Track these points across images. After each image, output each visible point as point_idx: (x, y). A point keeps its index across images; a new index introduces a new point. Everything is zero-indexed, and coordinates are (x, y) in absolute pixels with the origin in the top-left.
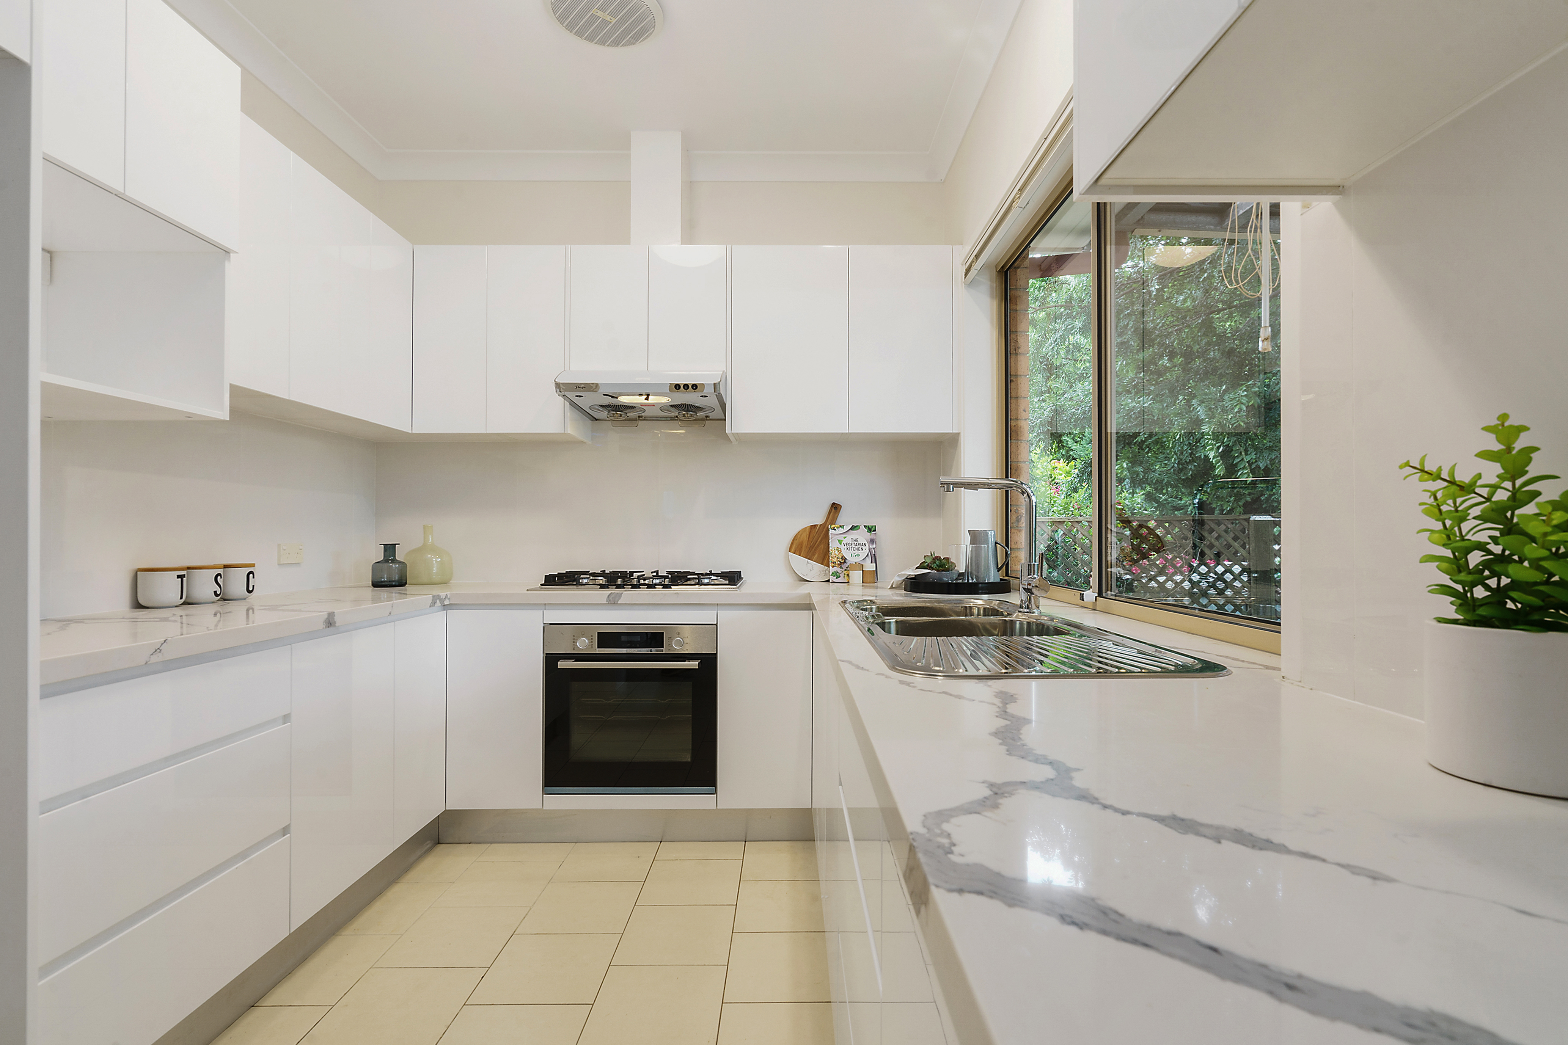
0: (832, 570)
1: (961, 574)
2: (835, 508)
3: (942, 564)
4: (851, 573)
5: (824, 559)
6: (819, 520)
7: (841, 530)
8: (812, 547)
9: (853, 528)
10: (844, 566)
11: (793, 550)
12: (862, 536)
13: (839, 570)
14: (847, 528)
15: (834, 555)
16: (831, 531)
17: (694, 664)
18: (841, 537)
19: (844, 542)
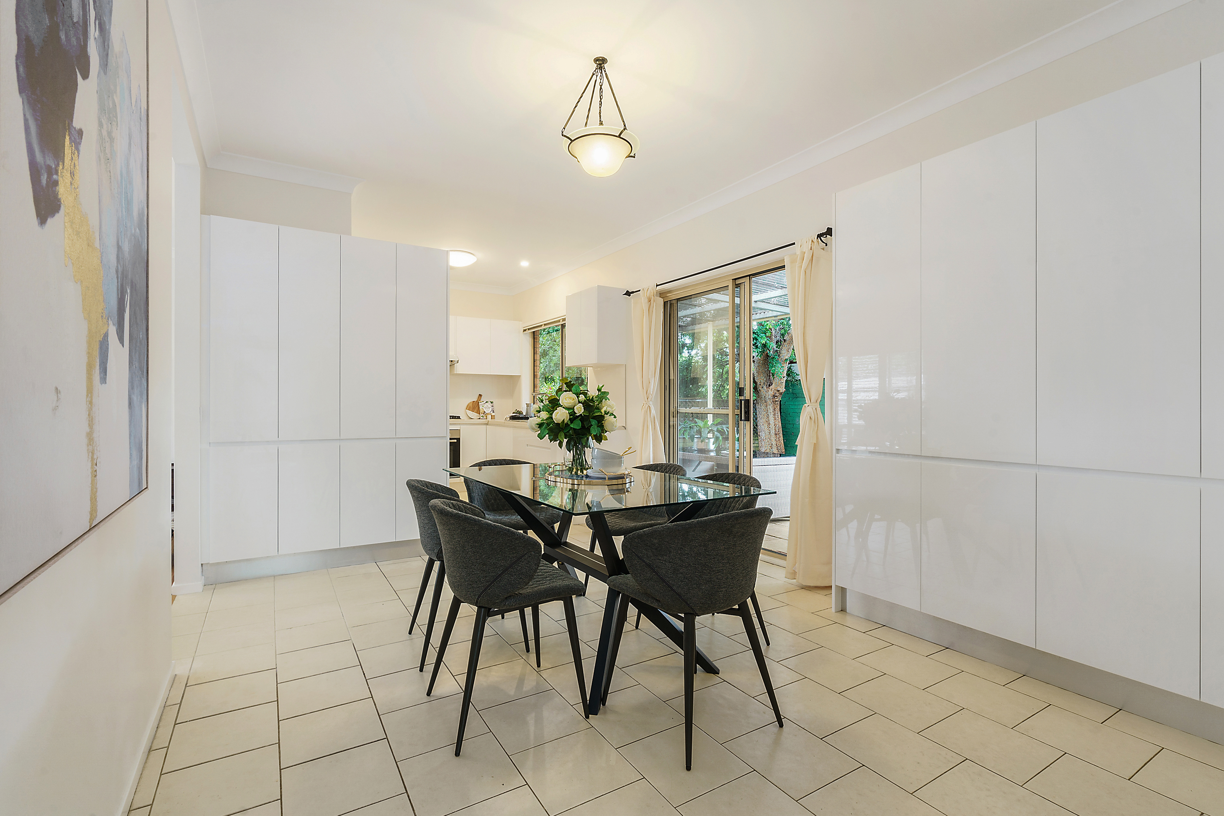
0: (481, 415)
1: (524, 415)
2: (480, 395)
3: (520, 413)
4: (488, 416)
5: (478, 412)
6: (475, 400)
7: (483, 403)
8: (473, 408)
9: (486, 402)
10: (485, 414)
11: (468, 409)
12: (489, 405)
13: (483, 415)
14: (485, 402)
15: (481, 411)
16: (480, 403)
17: (456, 441)
18: (483, 405)
19: (484, 406)
